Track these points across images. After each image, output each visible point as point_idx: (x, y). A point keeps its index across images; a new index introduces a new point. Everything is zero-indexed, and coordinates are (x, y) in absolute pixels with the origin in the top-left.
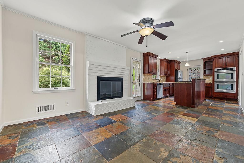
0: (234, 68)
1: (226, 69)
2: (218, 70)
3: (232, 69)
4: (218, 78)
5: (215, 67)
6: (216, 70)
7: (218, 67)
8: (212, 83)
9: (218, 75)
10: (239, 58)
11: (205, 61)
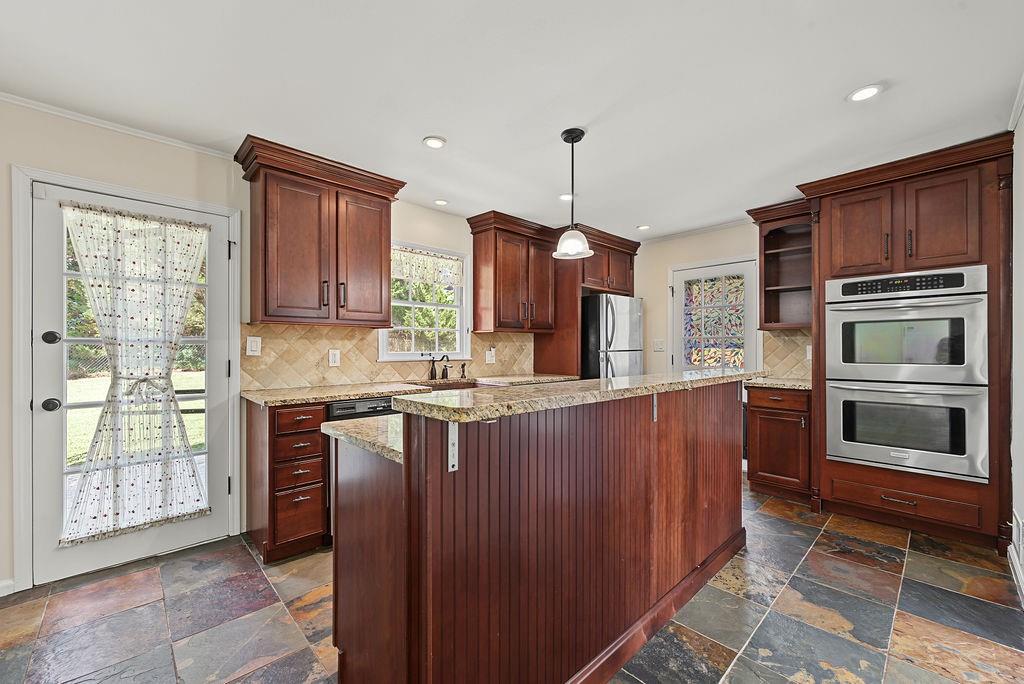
0: (977, 276)
1: (912, 283)
2: (848, 290)
3: (958, 280)
4: (849, 355)
5: (832, 267)
6: (833, 289)
7: (852, 271)
8: (809, 386)
9: (849, 329)
10: (1009, 186)
11: (771, 232)
